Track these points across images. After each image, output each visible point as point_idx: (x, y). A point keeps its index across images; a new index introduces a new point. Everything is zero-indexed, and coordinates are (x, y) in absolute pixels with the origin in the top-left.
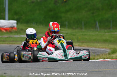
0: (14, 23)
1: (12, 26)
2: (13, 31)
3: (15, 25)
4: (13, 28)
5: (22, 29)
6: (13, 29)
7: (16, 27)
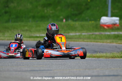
0: (117, 20)
6: (115, 26)
7: (118, 24)
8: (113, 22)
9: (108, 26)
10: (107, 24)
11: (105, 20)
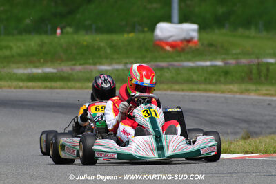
0: (193, 30)
1: (188, 37)
2: (191, 48)
3: (195, 35)
4: (189, 41)
5: (211, 45)
6: (190, 45)
7: (196, 39)
8: (183, 36)
9: (173, 46)
10: (171, 40)
11: (166, 30)
